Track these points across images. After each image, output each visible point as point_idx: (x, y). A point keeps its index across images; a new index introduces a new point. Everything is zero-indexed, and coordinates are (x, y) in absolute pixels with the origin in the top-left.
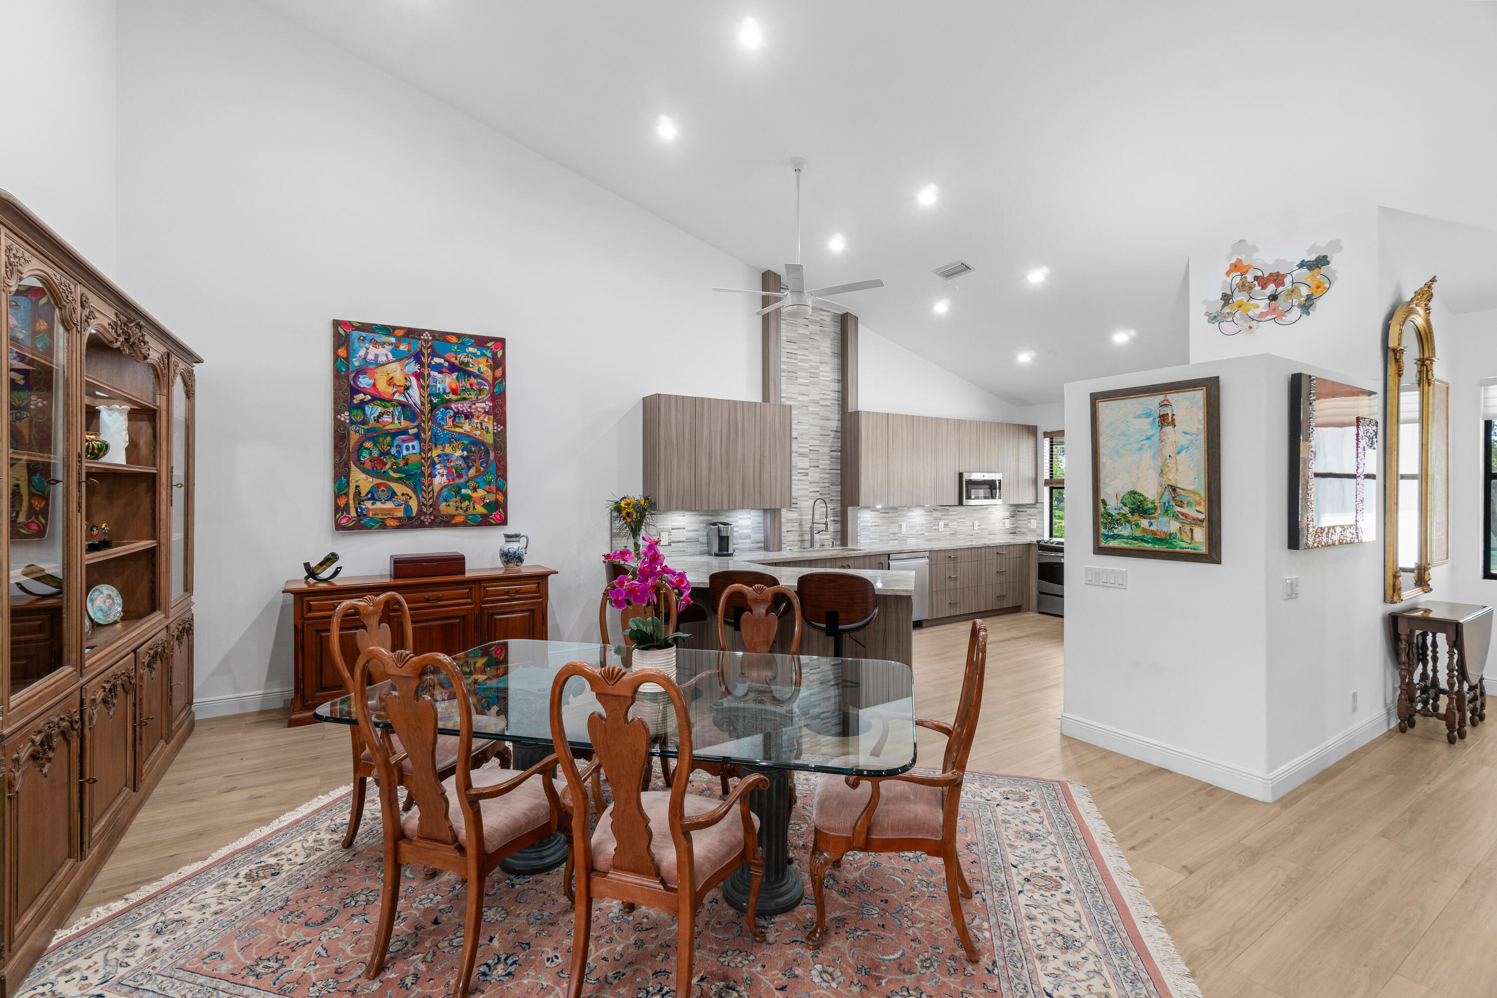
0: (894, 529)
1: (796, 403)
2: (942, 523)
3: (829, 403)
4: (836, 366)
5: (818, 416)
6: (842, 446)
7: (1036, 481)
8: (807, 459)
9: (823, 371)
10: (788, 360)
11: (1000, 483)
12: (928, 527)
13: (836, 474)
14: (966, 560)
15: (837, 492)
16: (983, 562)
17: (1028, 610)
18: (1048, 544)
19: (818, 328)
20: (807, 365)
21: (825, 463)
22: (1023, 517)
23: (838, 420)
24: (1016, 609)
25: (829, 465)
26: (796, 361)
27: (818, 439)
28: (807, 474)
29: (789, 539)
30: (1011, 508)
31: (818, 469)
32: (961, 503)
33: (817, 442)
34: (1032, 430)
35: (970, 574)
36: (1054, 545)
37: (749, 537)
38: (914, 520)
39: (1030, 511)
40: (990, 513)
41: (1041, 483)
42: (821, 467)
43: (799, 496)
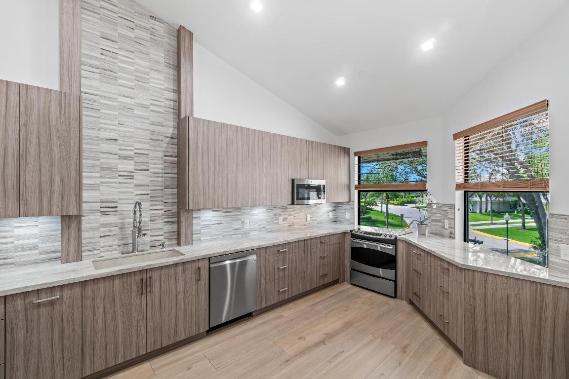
0: (237, 225)
1: (116, 104)
2: (281, 218)
3: (163, 111)
4: (172, 77)
5: (147, 121)
6: (178, 152)
7: (349, 186)
8: (133, 162)
9: (153, 78)
10: (103, 57)
11: (324, 188)
12: (268, 222)
13: (173, 178)
14: (294, 251)
15: (173, 194)
16: (309, 250)
17: (344, 281)
18: (358, 233)
19: (149, 35)
20: (133, 68)
21: (157, 166)
22: (340, 211)
23: (174, 128)
24: (336, 282)
25: (162, 169)
26: (116, 61)
27: (148, 143)
28: (132, 177)
29: (102, 245)
30: (333, 205)
31: (147, 173)
32: (293, 203)
33: (146, 146)
34: (347, 151)
35: (298, 262)
36: (362, 234)
37: (36, 247)
38: (256, 217)
39: (345, 207)
40: (318, 209)
41: (353, 187)
42: (151, 170)
43: (119, 199)
